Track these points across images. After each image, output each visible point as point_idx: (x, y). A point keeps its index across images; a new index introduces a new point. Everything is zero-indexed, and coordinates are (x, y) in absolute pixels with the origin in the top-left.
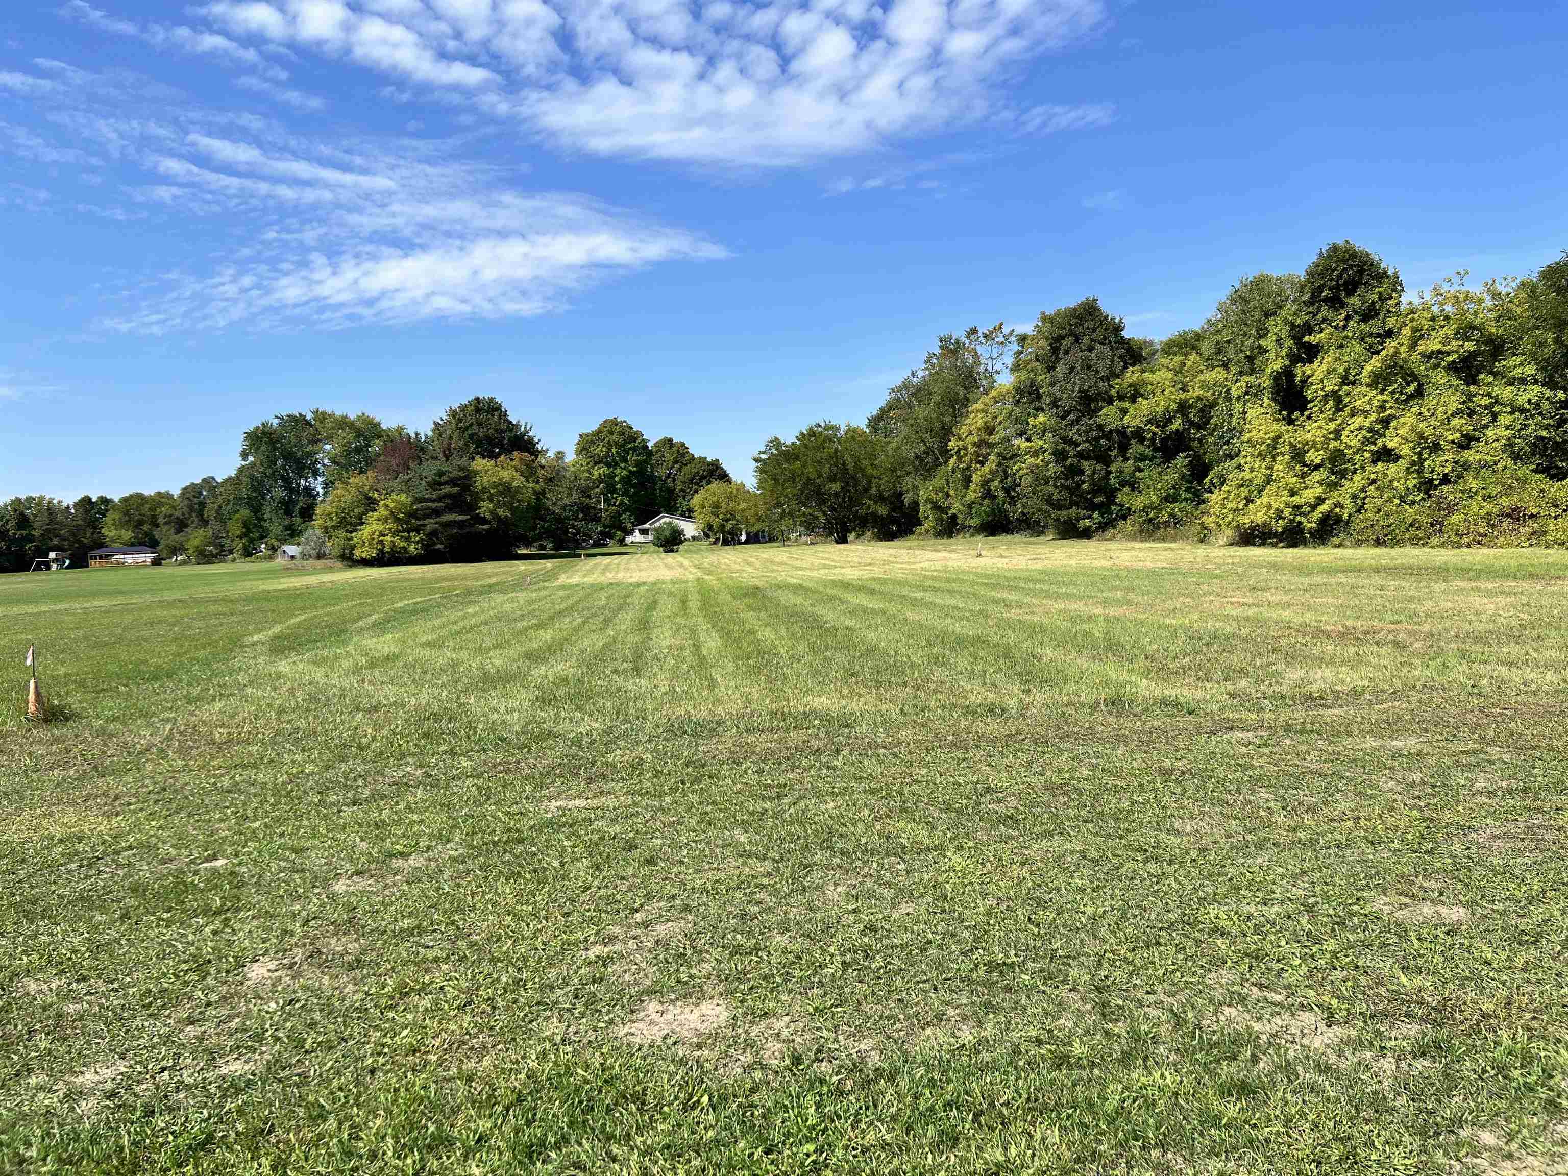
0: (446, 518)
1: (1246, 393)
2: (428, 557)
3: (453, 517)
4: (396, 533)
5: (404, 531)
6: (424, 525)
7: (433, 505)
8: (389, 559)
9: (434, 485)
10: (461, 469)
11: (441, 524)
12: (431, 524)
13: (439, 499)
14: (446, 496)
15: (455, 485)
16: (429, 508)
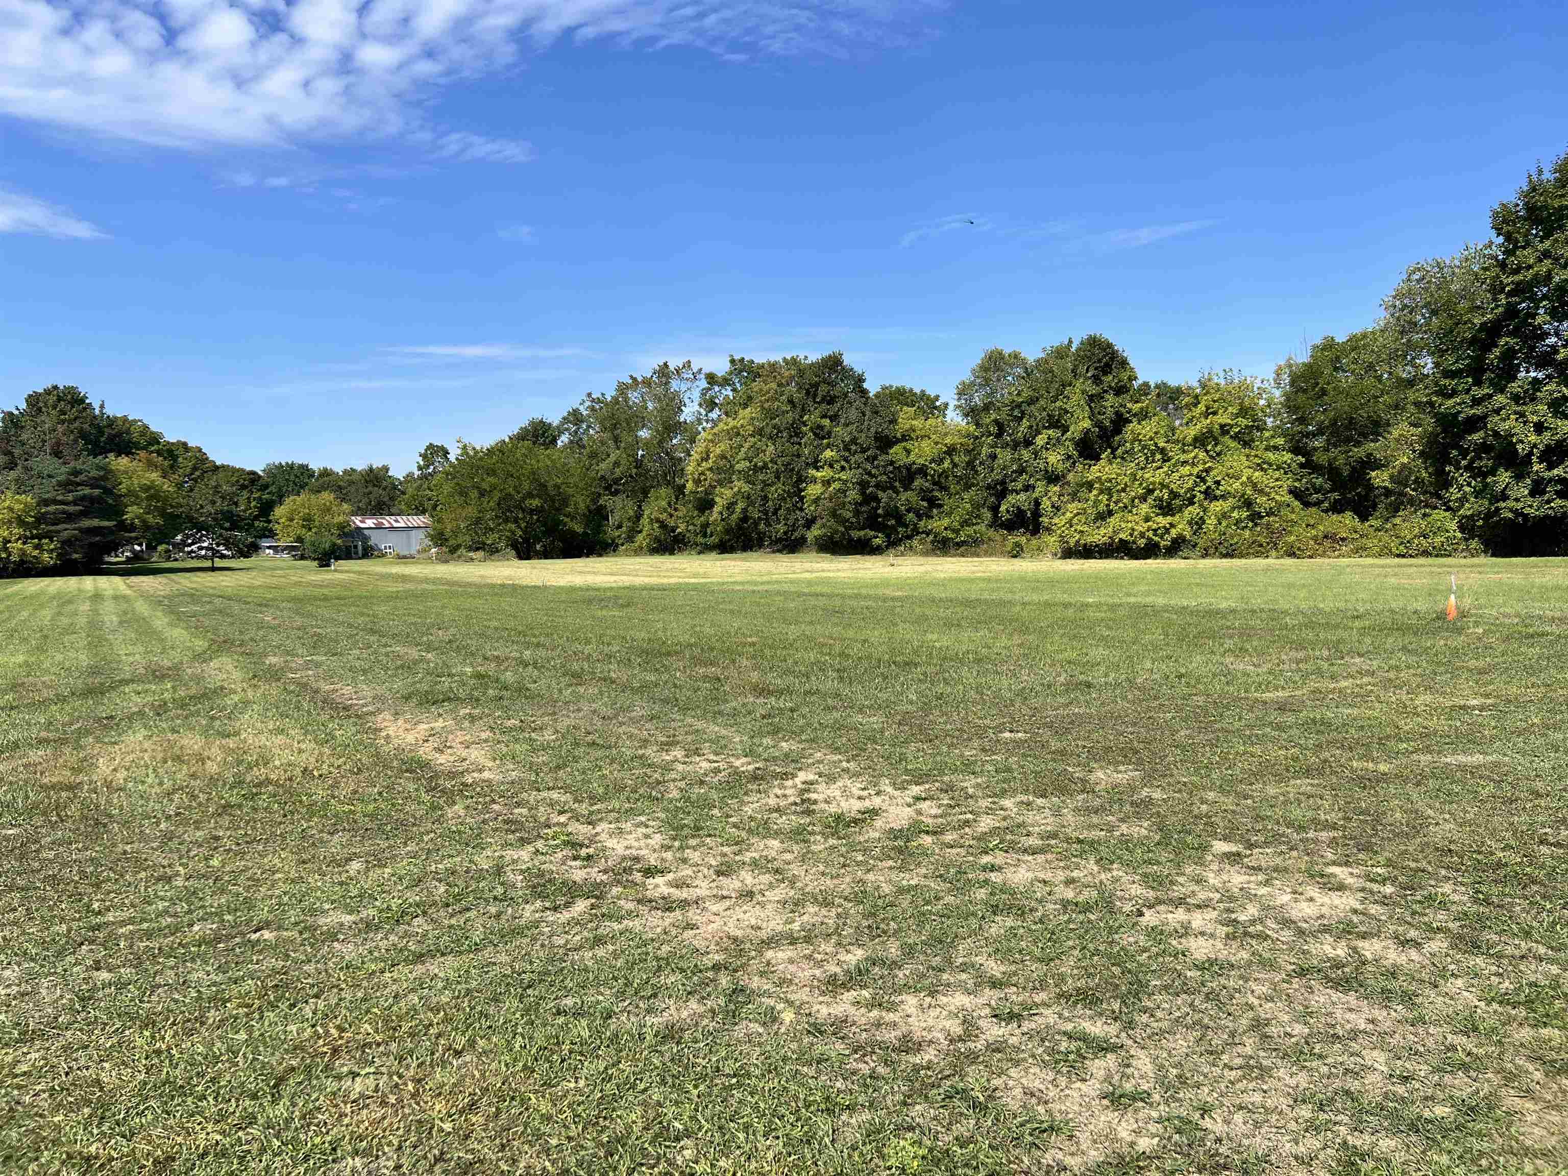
0: (87, 523)
1: (1048, 443)
2: (65, 568)
3: (96, 522)
4: (25, 539)
5: (32, 538)
6: (58, 532)
7: (71, 509)
8: (14, 570)
9: (67, 485)
10: (99, 468)
11: (81, 530)
12: (68, 530)
13: (75, 503)
14: (83, 498)
15: (93, 487)
16: (64, 512)
